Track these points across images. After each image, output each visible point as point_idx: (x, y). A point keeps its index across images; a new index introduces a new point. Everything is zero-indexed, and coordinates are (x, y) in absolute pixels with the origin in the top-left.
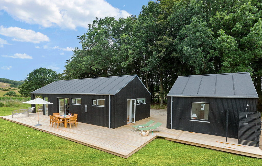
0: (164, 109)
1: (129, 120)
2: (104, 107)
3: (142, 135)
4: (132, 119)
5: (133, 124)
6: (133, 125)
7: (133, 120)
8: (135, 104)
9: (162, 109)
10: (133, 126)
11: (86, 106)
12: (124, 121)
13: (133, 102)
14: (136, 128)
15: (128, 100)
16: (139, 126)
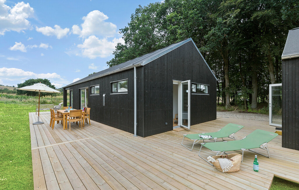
0: (233, 112)
1: (177, 123)
2: (127, 93)
3: (218, 169)
4: (183, 120)
5: (186, 130)
6: (187, 132)
7: (185, 122)
8: (188, 91)
9: (229, 111)
10: (186, 134)
11: (104, 95)
12: (167, 123)
13: (185, 87)
14: (195, 141)
15: (175, 82)
16: (203, 136)
